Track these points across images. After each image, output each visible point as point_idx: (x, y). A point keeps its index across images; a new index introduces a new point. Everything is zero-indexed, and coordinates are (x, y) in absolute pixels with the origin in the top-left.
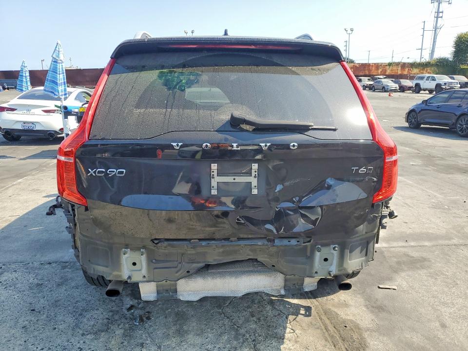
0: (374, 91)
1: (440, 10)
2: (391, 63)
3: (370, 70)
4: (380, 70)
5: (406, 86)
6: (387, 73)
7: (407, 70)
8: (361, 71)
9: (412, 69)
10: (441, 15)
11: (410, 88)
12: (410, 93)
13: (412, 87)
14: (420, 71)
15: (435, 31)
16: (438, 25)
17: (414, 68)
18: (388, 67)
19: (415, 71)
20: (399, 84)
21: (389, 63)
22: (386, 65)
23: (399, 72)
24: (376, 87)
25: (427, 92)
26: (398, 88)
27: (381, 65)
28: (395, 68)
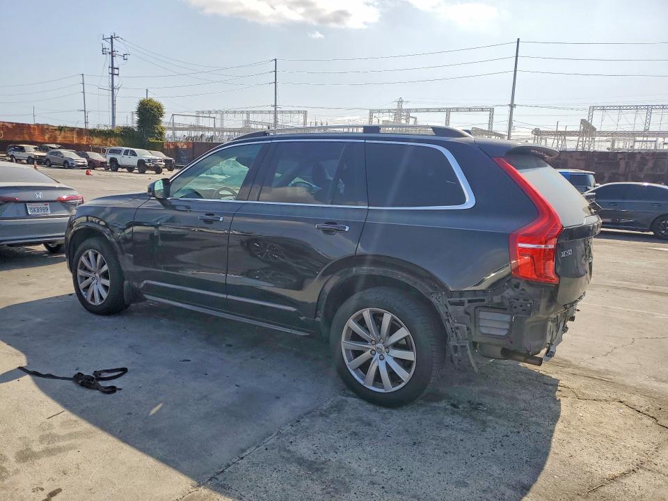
0: (50, 166)
1: (115, 66)
2: (62, 127)
3: (30, 134)
4: (47, 136)
5: (98, 161)
6: (58, 142)
7: (85, 138)
8: (17, 134)
9: (91, 138)
10: (116, 71)
11: (102, 164)
12: (102, 170)
13: (106, 163)
14: (102, 142)
15: (113, 91)
16: (115, 85)
17: (94, 138)
18: (58, 132)
19: (96, 141)
20: (87, 157)
21: (59, 127)
22: (56, 130)
23: (76, 141)
24: (51, 160)
25: (125, 170)
26: (86, 163)
27: (48, 129)
28: (69, 135)
